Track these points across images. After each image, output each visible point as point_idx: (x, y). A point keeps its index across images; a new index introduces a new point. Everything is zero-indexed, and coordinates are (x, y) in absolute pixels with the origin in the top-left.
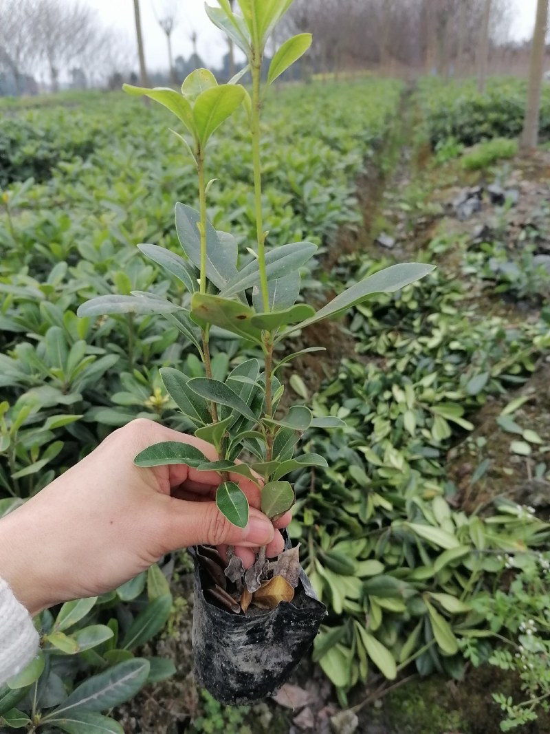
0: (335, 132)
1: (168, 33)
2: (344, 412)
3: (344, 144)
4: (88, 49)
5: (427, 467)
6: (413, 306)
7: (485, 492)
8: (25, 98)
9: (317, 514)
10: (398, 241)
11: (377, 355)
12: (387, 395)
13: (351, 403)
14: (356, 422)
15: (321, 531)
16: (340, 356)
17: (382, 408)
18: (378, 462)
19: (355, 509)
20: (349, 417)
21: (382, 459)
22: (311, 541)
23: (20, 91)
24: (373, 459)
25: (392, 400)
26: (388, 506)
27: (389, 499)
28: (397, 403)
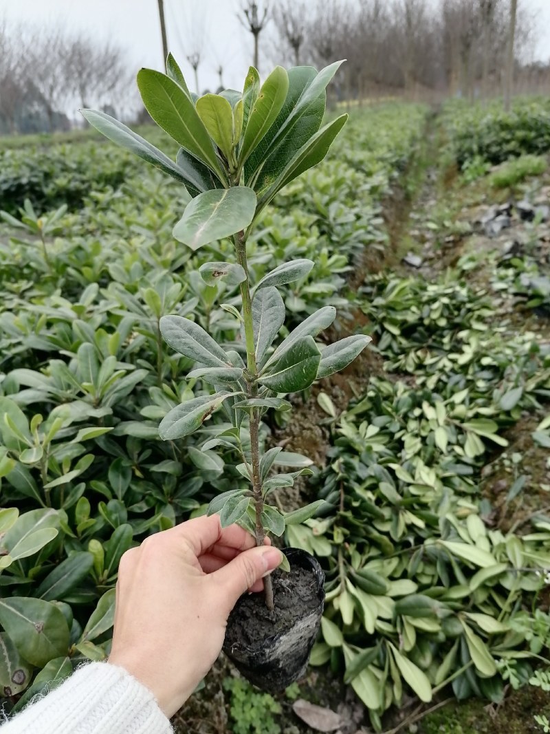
0: (360, 155)
1: (195, 68)
2: (373, 430)
3: (369, 167)
4: (119, 86)
5: (461, 485)
6: (443, 323)
7: (522, 509)
8: (58, 134)
9: (347, 532)
10: (425, 260)
11: (406, 373)
12: (417, 412)
13: (380, 420)
14: (386, 439)
15: (351, 549)
16: (368, 374)
17: (412, 425)
18: (409, 480)
19: (386, 527)
20: (378, 434)
21: (413, 477)
22: (341, 559)
23: (53, 128)
24: (403, 476)
25: (422, 417)
26: (420, 523)
27: (421, 517)
28: (427, 420)
